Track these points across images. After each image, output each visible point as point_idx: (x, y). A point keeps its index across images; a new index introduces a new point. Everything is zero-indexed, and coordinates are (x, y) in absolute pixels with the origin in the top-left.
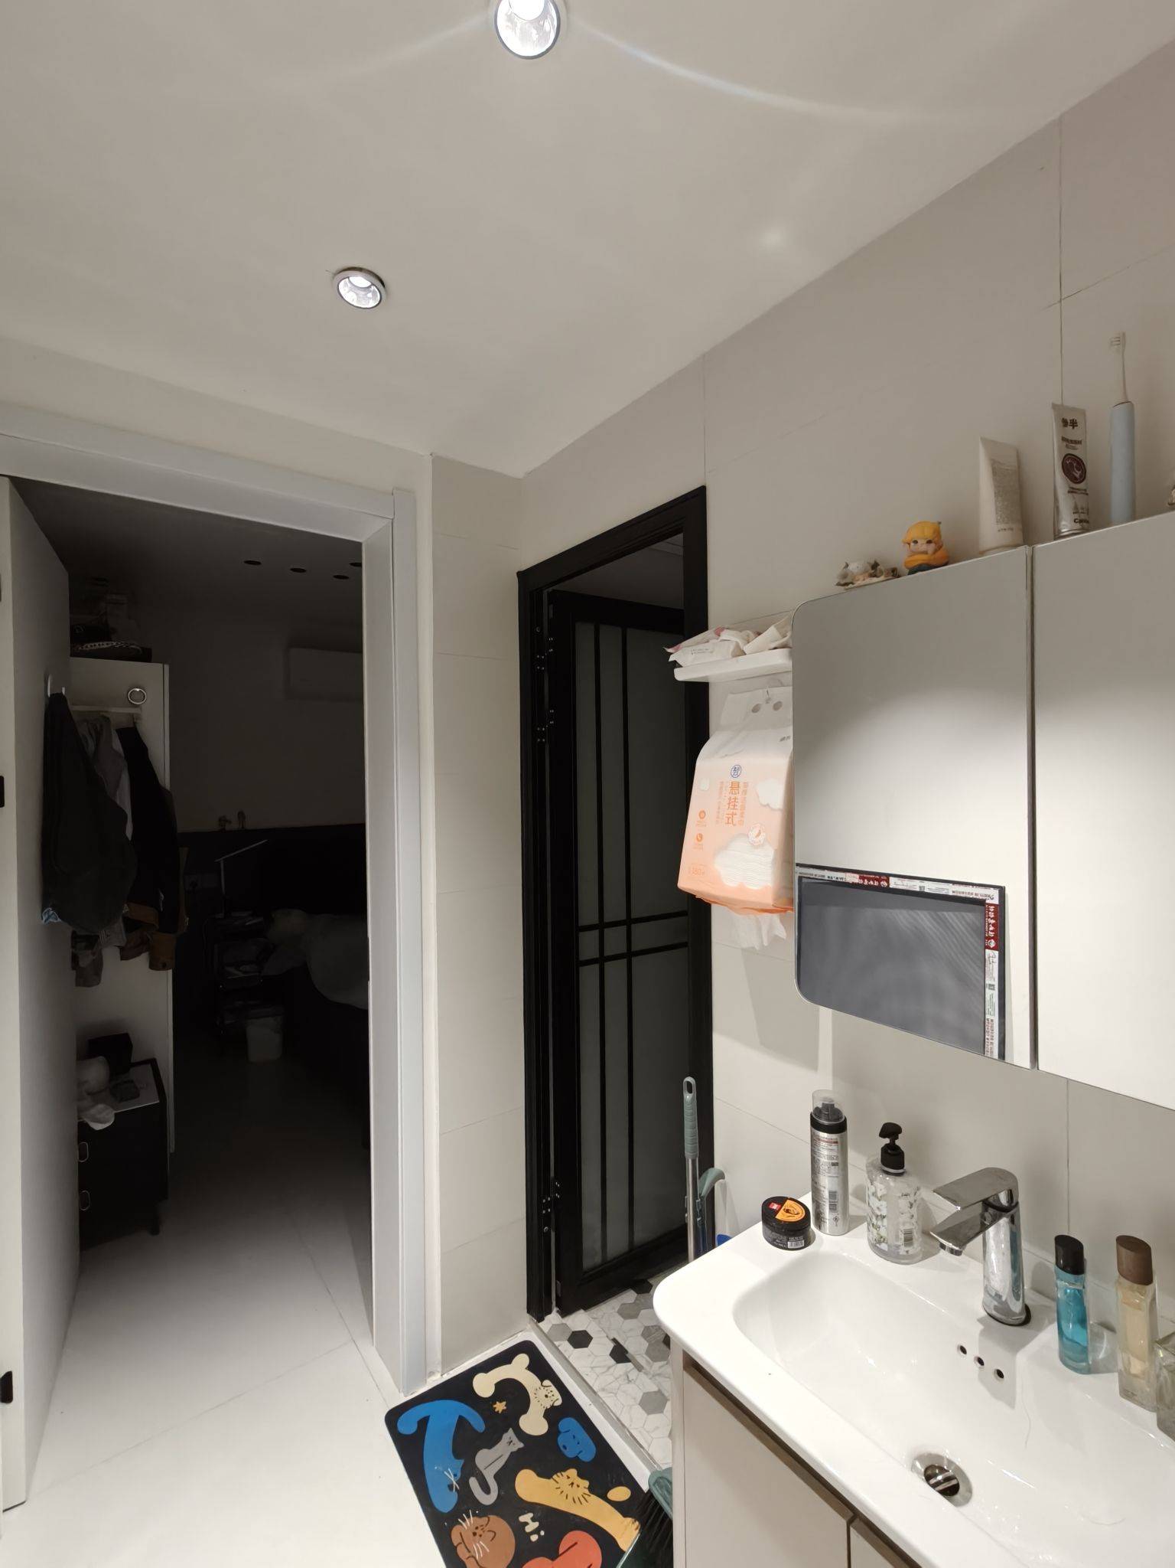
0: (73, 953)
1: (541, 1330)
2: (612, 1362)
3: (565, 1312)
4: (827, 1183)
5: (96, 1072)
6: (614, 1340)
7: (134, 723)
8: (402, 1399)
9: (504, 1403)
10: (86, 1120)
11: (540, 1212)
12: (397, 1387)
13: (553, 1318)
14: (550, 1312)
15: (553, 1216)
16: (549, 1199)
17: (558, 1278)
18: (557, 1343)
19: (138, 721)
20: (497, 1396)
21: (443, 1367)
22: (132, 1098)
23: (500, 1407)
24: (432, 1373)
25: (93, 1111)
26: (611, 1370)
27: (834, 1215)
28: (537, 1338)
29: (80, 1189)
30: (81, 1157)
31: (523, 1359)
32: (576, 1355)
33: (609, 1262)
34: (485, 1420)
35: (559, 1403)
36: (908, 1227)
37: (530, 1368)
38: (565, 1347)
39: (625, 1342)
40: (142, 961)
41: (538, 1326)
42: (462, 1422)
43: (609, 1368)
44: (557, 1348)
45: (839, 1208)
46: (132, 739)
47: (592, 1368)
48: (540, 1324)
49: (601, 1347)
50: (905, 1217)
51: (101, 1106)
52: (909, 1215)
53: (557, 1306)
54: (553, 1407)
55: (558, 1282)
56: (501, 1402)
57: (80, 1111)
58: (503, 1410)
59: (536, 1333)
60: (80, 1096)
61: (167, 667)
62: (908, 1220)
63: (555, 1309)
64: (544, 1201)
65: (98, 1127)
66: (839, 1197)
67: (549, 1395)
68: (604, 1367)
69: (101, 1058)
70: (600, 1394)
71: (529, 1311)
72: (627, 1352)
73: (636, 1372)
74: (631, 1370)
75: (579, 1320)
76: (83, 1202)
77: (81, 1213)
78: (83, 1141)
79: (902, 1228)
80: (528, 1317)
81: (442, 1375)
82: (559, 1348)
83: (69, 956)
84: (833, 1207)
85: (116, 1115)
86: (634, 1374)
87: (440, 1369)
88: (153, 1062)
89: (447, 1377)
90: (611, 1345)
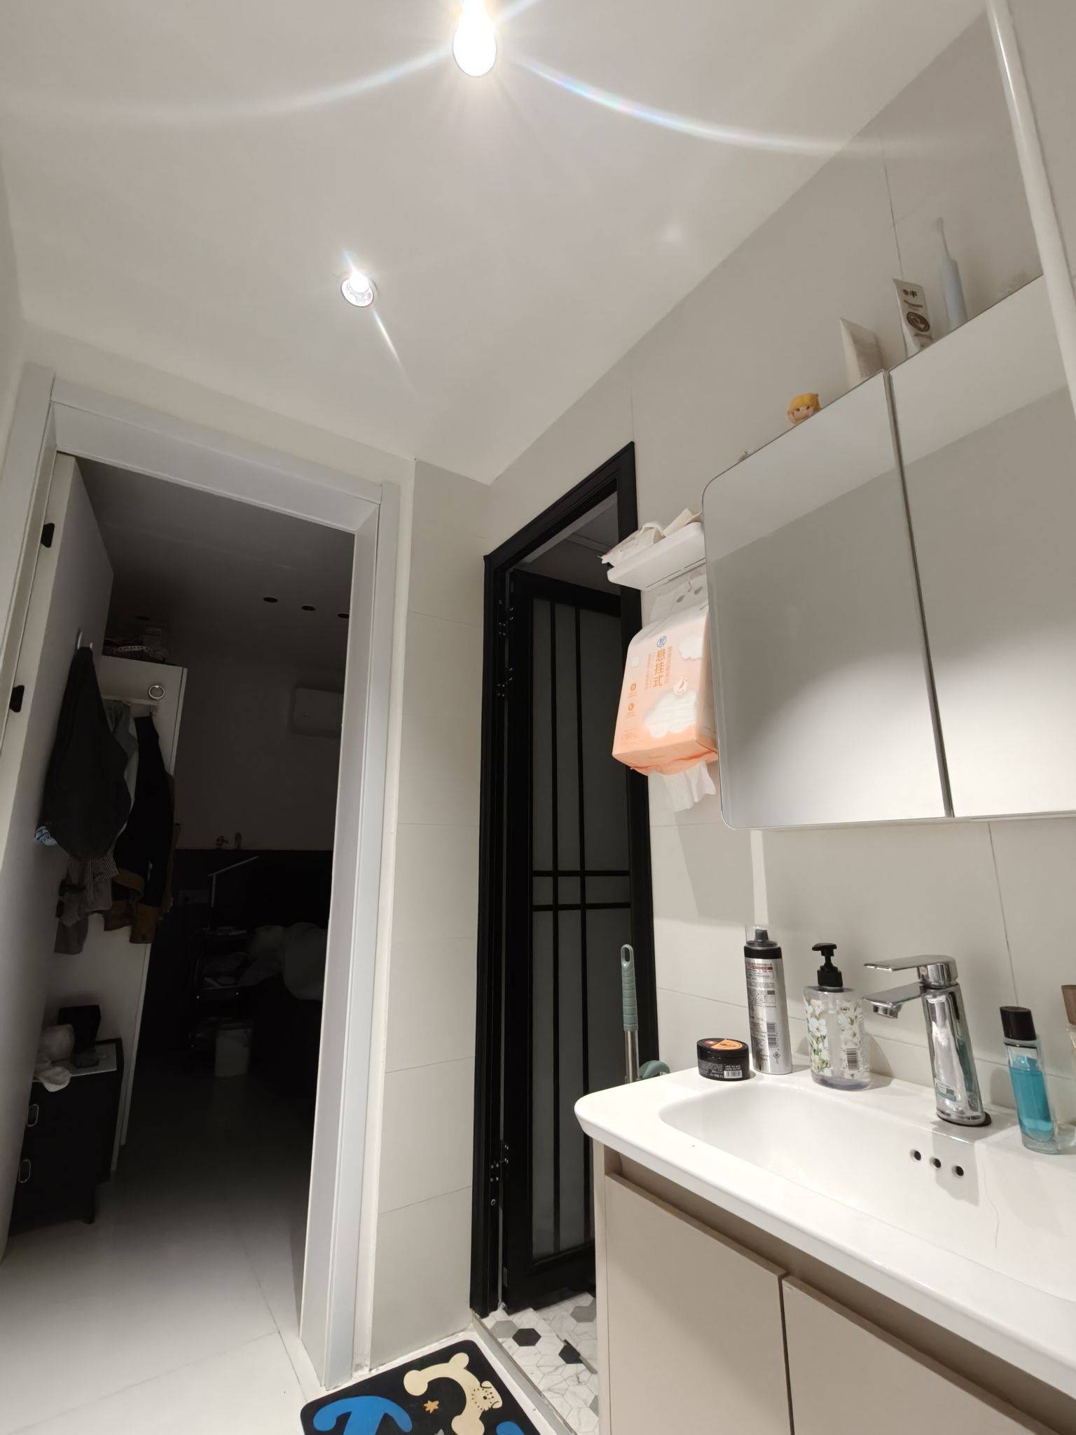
0: (59, 901)
1: (485, 1328)
2: (561, 1361)
3: (512, 1309)
4: (765, 1014)
5: (62, 1038)
6: (566, 1341)
7: (151, 714)
8: (323, 1393)
9: (437, 1402)
10: (42, 1080)
11: (487, 1180)
12: (319, 1378)
13: (499, 1315)
14: (495, 1309)
15: (501, 1187)
16: (497, 1166)
17: (504, 1265)
18: (500, 1340)
19: (154, 713)
20: (428, 1396)
21: (372, 1362)
22: (92, 1066)
23: (431, 1406)
24: (359, 1367)
25: (50, 1073)
26: (560, 1370)
27: (775, 1050)
28: (478, 1336)
29: (22, 1157)
30: (30, 1121)
31: (462, 1359)
32: (522, 1355)
33: (563, 1252)
34: (413, 1418)
35: (499, 1405)
36: (851, 1046)
37: (470, 1368)
38: (510, 1344)
39: (577, 1345)
40: (124, 933)
41: (482, 1324)
42: (387, 1419)
43: (557, 1368)
44: (500, 1345)
45: (779, 1041)
46: (147, 727)
47: (538, 1367)
48: (485, 1321)
49: (549, 1347)
50: (846, 1035)
51: (58, 1069)
52: (850, 1032)
53: (504, 1300)
54: (491, 1409)
55: (505, 1269)
56: (432, 1401)
57: (37, 1073)
58: (435, 1410)
59: (478, 1332)
60: (41, 1058)
61: (186, 670)
62: (851, 1038)
63: (502, 1305)
64: (492, 1167)
65: (52, 1088)
66: (779, 1029)
67: (488, 1397)
68: (552, 1366)
69: (70, 1026)
70: (546, 1394)
71: (472, 1306)
72: (579, 1354)
73: (587, 1373)
74: (583, 1371)
75: (527, 1319)
76: (22, 1174)
77: (18, 1185)
78: (35, 1103)
79: (844, 1047)
80: (470, 1312)
81: (370, 1370)
82: (503, 1345)
83: (54, 903)
84: (772, 1042)
85: (72, 1079)
86: (585, 1375)
87: (368, 1362)
88: (118, 1042)
89: (375, 1373)
90: (562, 1345)
